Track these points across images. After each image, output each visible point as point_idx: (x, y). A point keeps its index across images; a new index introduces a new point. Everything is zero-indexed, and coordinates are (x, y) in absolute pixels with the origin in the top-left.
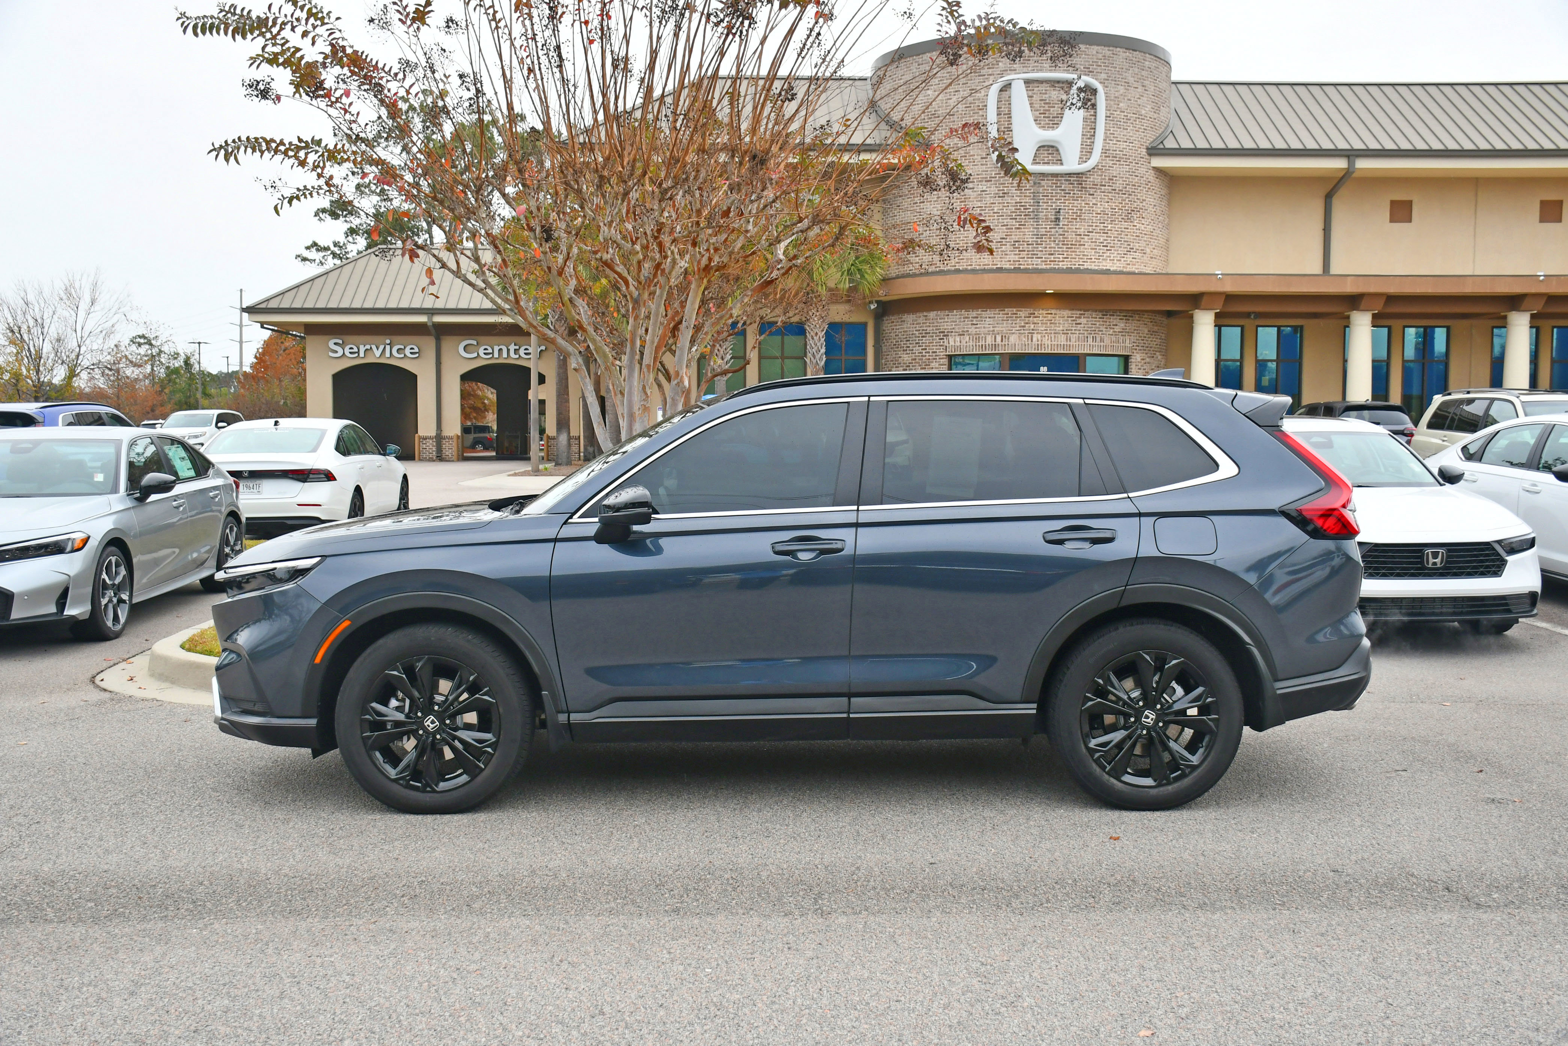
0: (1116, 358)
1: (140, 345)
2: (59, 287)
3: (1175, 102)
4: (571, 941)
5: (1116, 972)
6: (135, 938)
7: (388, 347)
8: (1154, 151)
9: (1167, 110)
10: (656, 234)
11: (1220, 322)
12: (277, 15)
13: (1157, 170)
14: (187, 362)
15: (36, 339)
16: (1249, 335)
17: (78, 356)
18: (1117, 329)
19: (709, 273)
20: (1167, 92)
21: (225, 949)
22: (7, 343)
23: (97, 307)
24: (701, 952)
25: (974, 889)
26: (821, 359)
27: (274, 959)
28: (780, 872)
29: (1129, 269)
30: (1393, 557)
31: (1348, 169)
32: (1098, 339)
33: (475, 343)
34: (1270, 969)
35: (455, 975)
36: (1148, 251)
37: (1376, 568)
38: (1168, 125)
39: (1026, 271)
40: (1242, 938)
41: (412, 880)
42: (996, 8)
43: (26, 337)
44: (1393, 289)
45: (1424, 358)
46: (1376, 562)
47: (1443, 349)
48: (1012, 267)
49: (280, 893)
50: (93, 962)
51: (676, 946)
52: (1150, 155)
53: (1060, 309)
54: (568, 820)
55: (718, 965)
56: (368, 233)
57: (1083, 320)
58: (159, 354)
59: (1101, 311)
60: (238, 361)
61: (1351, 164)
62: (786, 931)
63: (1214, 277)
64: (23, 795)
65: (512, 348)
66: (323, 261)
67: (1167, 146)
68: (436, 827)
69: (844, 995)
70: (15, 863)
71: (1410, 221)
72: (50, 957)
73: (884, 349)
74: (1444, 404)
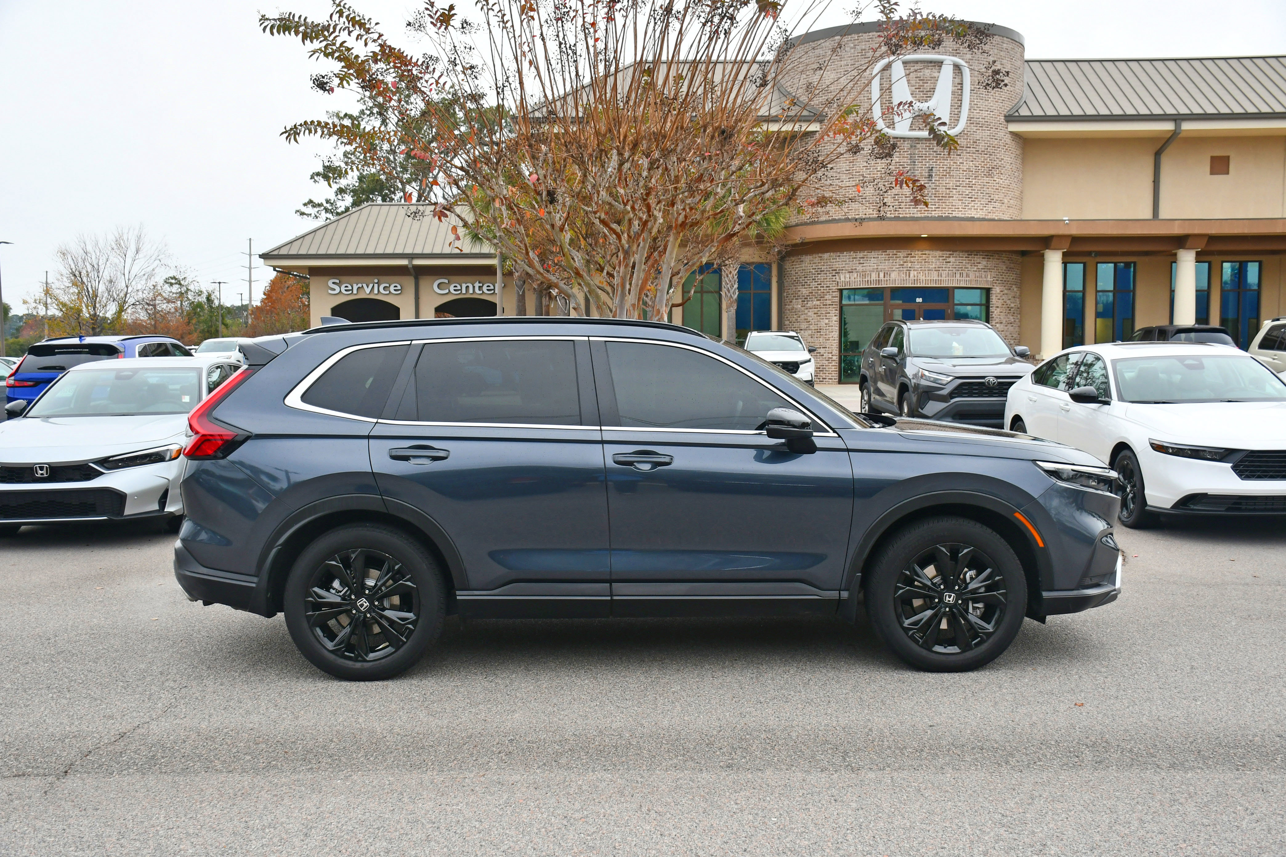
0: (979, 291)
1: (171, 284)
2: (111, 239)
3: (1028, 77)
4: (652, 793)
5: (1120, 824)
6: (294, 787)
7: (376, 286)
8: (1010, 119)
9: (1021, 84)
10: (645, 197)
11: (1067, 260)
12: (337, 22)
13: (1015, 135)
14: (209, 299)
15: (93, 282)
16: (1090, 269)
17: (126, 295)
18: (980, 266)
19: (685, 228)
20: (1021, 69)
21: (368, 797)
22: (70, 285)
23: (141, 255)
24: (762, 803)
25: (973, 748)
26: (734, 293)
27: (411, 807)
28: (806, 732)
29: (990, 216)
30: (1267, 462)
31: (1175, 130)
32: (965, 275)
33: (446, 281)
34: (1255, 825)
35: (565, 822)
36: (1006, 201)
37: (1251, 471)
38: (1022, 97)
39: (905, 219)
40: (1219, 796)
41: (504, 739)
42: (919, 5)
43: (85, 280)
44: (1214, 230)
45: (1239, 287)
46: (1252, 466)
47: (1256, 281)
48: (893, 216)
49: (398, 749)
50: (265, 807)
51: (740, 797)
52: (1008, 121)
53: (933, 250)
54: (617, 687)
55: (781, 814)
56: (354, 192)
57: (952, 259)
58: (186, 292)
59: (967, 251)
60: (248, 296)
61: (1178, 126)
62: (828, 785)
63: (1062, 222)
64: (167, 663)
65: (477, 285)
66: (318, 215)
67: (1022, 114)
68: (509, 693)
69: (896, 842)
70: (178, 721)
71: (1228, 173)
72: (230, 803)
73: (786, 284)
74: (1273, 328)
